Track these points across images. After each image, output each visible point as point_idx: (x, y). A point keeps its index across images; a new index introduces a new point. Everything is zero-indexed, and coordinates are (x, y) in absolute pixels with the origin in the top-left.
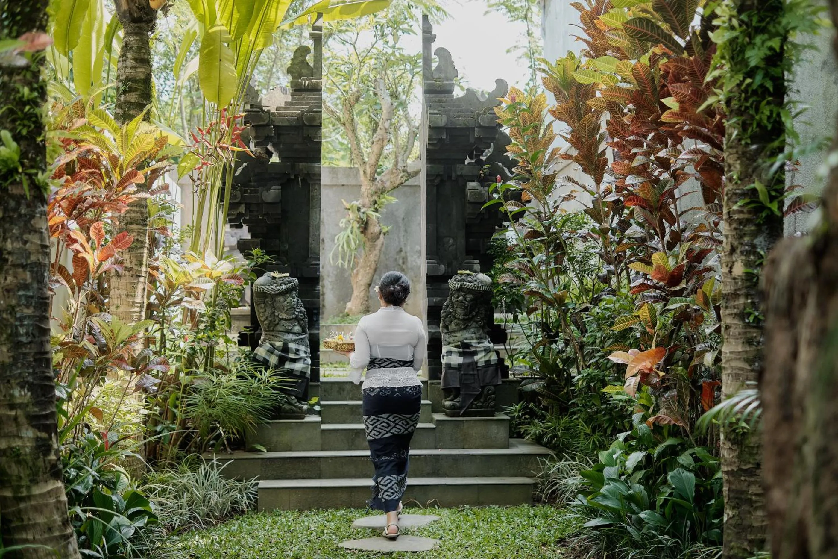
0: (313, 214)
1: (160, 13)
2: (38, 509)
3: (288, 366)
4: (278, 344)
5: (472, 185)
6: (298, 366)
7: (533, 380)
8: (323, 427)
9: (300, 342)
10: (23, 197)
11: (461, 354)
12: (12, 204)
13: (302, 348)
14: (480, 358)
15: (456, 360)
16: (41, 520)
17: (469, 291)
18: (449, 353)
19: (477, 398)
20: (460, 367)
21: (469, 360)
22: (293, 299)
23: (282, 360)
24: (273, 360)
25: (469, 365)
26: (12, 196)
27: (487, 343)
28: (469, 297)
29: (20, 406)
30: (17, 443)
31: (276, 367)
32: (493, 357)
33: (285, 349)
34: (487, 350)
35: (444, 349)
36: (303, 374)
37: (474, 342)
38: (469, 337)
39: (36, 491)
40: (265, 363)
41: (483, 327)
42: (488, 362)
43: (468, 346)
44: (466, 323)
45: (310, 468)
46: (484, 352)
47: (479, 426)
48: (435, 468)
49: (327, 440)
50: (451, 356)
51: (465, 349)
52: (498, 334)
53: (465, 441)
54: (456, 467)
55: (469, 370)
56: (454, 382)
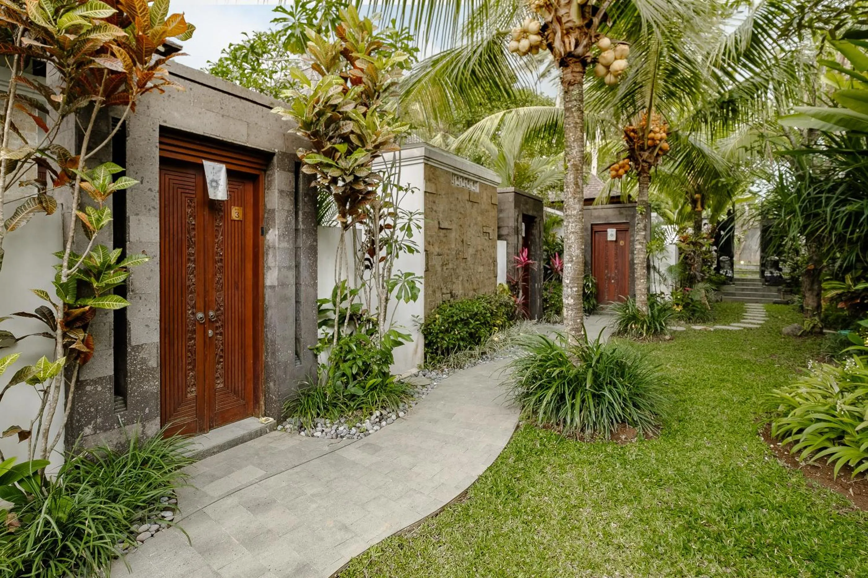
3: (727, 275)
4: (725, 271)
6: (729, 275)
7: (789, 279)
8: (735, 287)
9: (730, 270)
14: (775, 275)
15: (769, 275)
19: (774, 283)
21: (772, 275)
22: (728, 262)
28: (773, 262)
31: (725, 275)
32: (779, 275)
33: (727, 272)
35: (766, 272)
36: (731, 277)
38: (772, 270)
40: (722, 274)
41: (776, 268)
42: (777, 276)
44: (771, 267)
45: (733, 294)
46: (776, 273)
47: (774, 289)
48: (763, 296)
49: (736, 290)
50: (767, 274)
51: (771, 273)
52: (780, 270)
53: (771, 291)
54: (769, 296)
55: (772, 277)
56: (768, 279)
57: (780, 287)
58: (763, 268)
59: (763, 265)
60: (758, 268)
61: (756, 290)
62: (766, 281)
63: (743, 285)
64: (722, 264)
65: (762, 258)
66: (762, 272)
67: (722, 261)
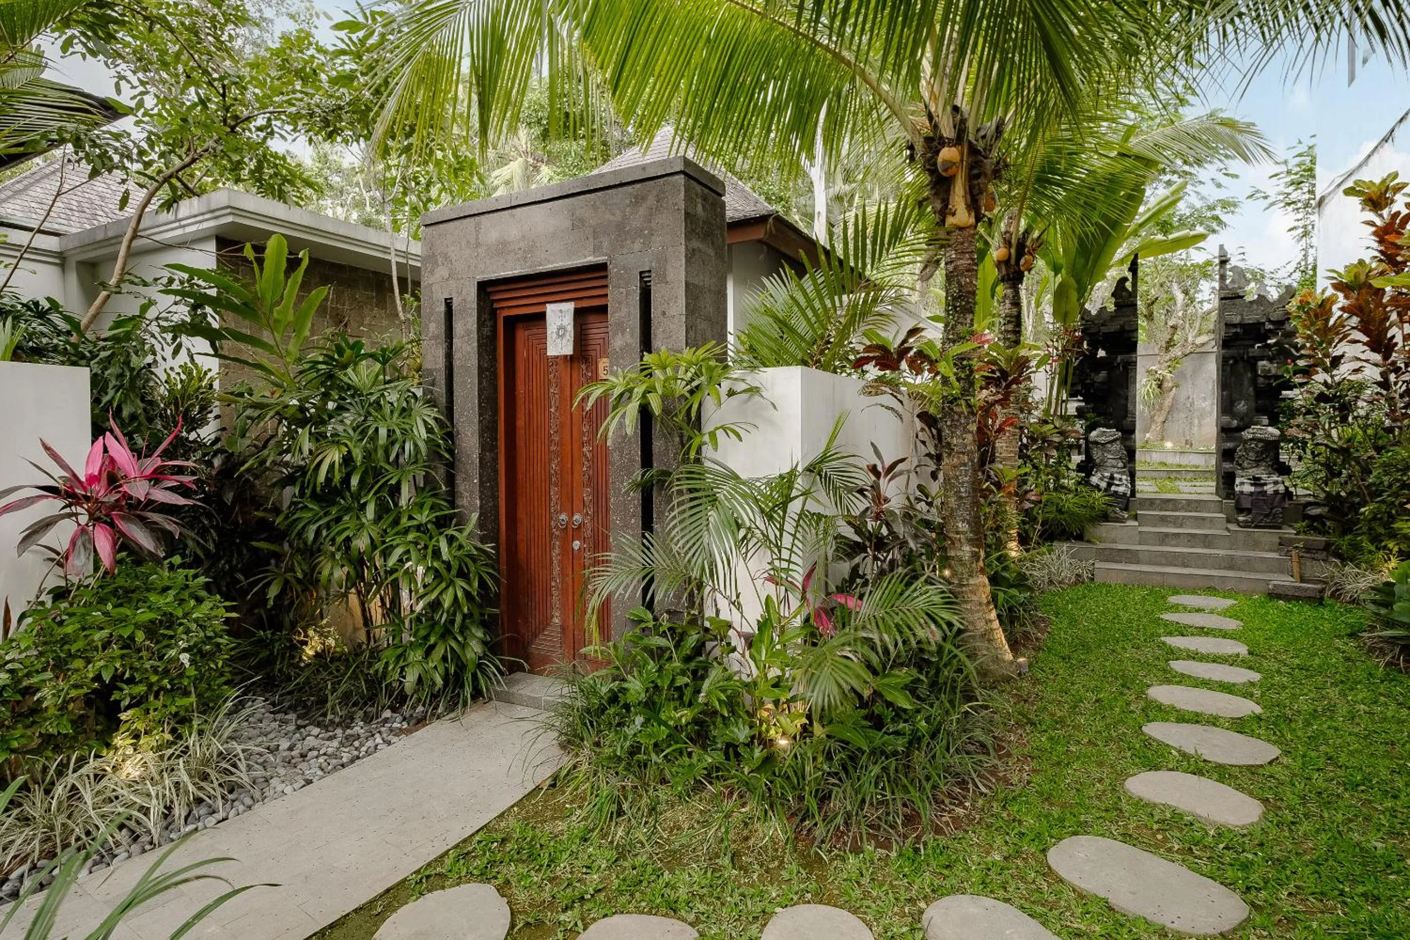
0: (1131, 389)
1: (1026, 273)
2: (973, 592)
3: (1113, 488)
4: (1107, 474)
5: (1261, 363)
6: (1121, 489)
7: (1316, 504)
8: (1140, 529)
9: (1123, 473)
10: (962, 413)
11: (1252, 485)
12: (956, 417)
13: (1124, 477)
14: (1270, 489)
15: (1248, 488)
16: (974, 598)
17: (1260, 440)
18: (1242, 484)
19: (1266, 516)
20: (1251, 494)
21: (1259, 489)
22: (1117, 446)
23: (1110, 485)
24: (1103, 485)
25: (1260, 493)
26: (956, 413)
27: (1275, 478)
28: (1260, 445)
29: (962, 533)
30: (960, 553)
31: (1106, 490)
32: (1281, 488)
33: (1112, 478)
34: (1276, 483)
35: (1238, 481)
36: (1125, 494)
37: (1264, 476)
38: (1260, 472)
39: (971, 582)
40: (1097, 487)
41: (1272, 466)
42: (1276, 492)
43: (1259, 479)
44: (1257, 463)
45: (1131, 556)
46: (1273, 484)
47: (1268, 536)
48: (1231, 564)
49: (1143, 538)
50: (1244, 486)
51: (1256, 481)
52: (1284, 470)
53: (1256, 546)
54: (1248, 565)
55: (1259, 496)
56: (1246, 504)
57: (1289, 532)
58: (1227, 466)
59: (1227, 455)
60: (1213, 461)
61: (1207, 541)
62: (1240, 510)
63: (1163, 520)
64: (1097, 454)
65: (1225, 431)
66: (1227, 480)
67: (1096, 443)
